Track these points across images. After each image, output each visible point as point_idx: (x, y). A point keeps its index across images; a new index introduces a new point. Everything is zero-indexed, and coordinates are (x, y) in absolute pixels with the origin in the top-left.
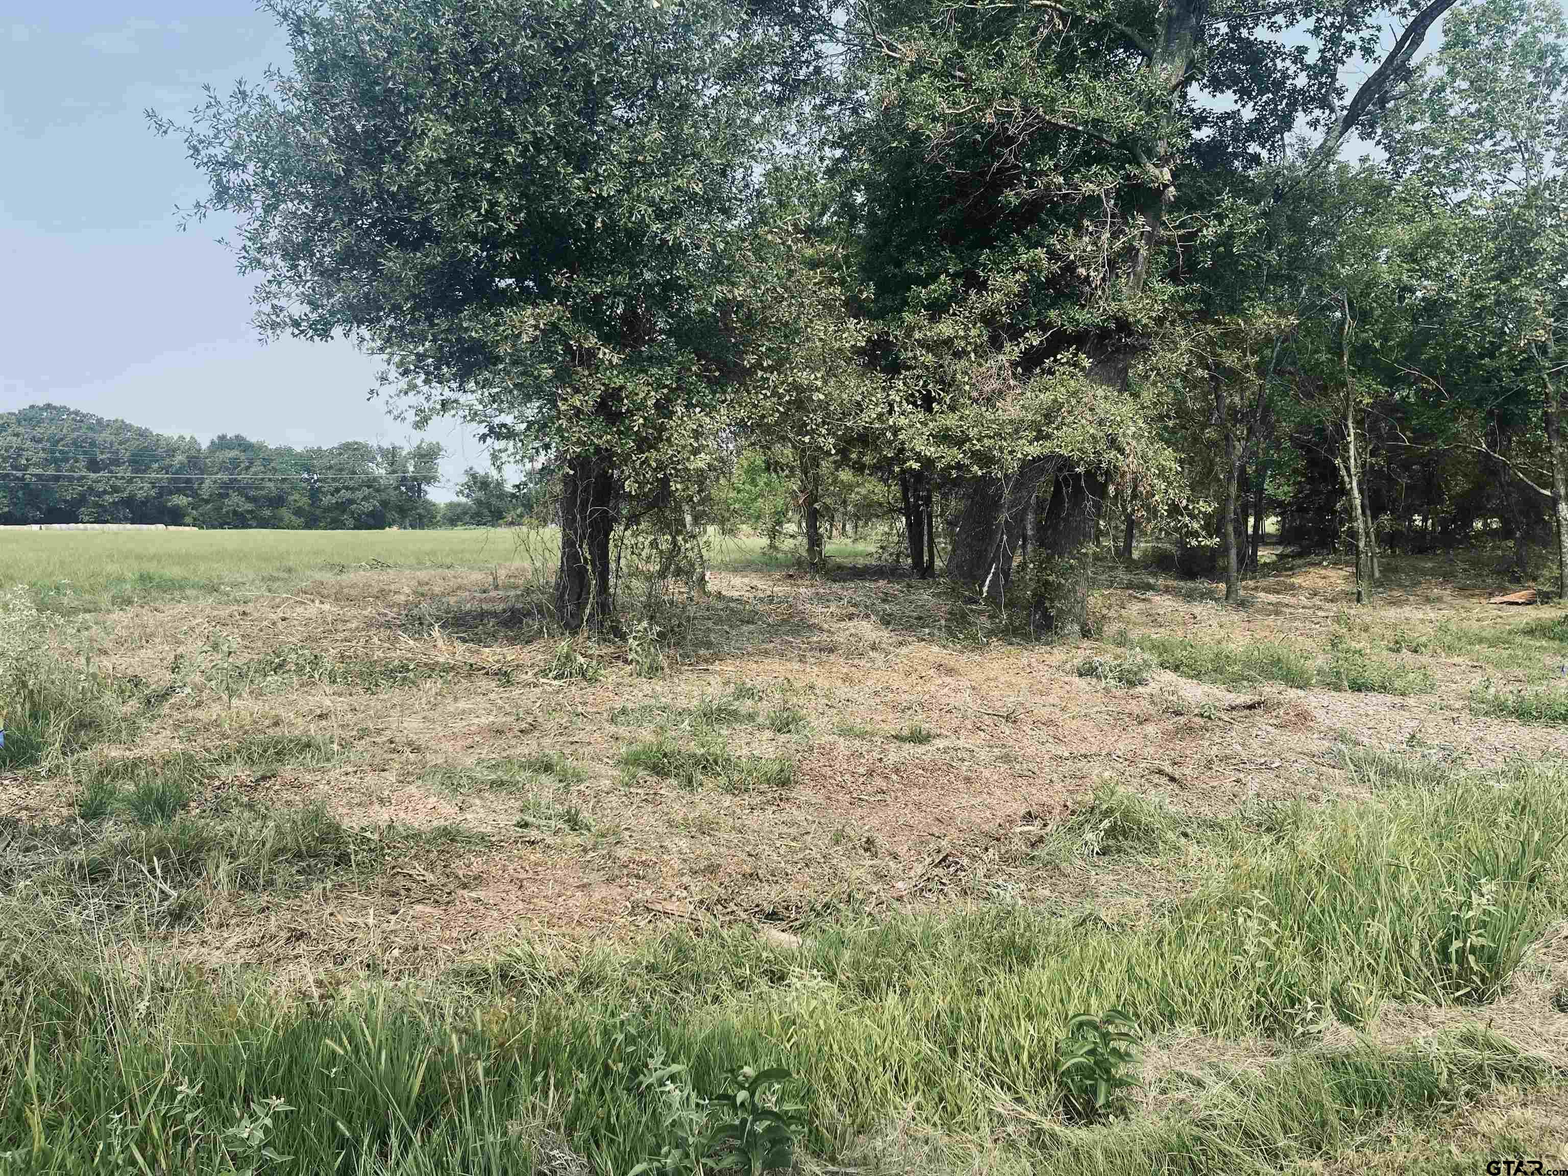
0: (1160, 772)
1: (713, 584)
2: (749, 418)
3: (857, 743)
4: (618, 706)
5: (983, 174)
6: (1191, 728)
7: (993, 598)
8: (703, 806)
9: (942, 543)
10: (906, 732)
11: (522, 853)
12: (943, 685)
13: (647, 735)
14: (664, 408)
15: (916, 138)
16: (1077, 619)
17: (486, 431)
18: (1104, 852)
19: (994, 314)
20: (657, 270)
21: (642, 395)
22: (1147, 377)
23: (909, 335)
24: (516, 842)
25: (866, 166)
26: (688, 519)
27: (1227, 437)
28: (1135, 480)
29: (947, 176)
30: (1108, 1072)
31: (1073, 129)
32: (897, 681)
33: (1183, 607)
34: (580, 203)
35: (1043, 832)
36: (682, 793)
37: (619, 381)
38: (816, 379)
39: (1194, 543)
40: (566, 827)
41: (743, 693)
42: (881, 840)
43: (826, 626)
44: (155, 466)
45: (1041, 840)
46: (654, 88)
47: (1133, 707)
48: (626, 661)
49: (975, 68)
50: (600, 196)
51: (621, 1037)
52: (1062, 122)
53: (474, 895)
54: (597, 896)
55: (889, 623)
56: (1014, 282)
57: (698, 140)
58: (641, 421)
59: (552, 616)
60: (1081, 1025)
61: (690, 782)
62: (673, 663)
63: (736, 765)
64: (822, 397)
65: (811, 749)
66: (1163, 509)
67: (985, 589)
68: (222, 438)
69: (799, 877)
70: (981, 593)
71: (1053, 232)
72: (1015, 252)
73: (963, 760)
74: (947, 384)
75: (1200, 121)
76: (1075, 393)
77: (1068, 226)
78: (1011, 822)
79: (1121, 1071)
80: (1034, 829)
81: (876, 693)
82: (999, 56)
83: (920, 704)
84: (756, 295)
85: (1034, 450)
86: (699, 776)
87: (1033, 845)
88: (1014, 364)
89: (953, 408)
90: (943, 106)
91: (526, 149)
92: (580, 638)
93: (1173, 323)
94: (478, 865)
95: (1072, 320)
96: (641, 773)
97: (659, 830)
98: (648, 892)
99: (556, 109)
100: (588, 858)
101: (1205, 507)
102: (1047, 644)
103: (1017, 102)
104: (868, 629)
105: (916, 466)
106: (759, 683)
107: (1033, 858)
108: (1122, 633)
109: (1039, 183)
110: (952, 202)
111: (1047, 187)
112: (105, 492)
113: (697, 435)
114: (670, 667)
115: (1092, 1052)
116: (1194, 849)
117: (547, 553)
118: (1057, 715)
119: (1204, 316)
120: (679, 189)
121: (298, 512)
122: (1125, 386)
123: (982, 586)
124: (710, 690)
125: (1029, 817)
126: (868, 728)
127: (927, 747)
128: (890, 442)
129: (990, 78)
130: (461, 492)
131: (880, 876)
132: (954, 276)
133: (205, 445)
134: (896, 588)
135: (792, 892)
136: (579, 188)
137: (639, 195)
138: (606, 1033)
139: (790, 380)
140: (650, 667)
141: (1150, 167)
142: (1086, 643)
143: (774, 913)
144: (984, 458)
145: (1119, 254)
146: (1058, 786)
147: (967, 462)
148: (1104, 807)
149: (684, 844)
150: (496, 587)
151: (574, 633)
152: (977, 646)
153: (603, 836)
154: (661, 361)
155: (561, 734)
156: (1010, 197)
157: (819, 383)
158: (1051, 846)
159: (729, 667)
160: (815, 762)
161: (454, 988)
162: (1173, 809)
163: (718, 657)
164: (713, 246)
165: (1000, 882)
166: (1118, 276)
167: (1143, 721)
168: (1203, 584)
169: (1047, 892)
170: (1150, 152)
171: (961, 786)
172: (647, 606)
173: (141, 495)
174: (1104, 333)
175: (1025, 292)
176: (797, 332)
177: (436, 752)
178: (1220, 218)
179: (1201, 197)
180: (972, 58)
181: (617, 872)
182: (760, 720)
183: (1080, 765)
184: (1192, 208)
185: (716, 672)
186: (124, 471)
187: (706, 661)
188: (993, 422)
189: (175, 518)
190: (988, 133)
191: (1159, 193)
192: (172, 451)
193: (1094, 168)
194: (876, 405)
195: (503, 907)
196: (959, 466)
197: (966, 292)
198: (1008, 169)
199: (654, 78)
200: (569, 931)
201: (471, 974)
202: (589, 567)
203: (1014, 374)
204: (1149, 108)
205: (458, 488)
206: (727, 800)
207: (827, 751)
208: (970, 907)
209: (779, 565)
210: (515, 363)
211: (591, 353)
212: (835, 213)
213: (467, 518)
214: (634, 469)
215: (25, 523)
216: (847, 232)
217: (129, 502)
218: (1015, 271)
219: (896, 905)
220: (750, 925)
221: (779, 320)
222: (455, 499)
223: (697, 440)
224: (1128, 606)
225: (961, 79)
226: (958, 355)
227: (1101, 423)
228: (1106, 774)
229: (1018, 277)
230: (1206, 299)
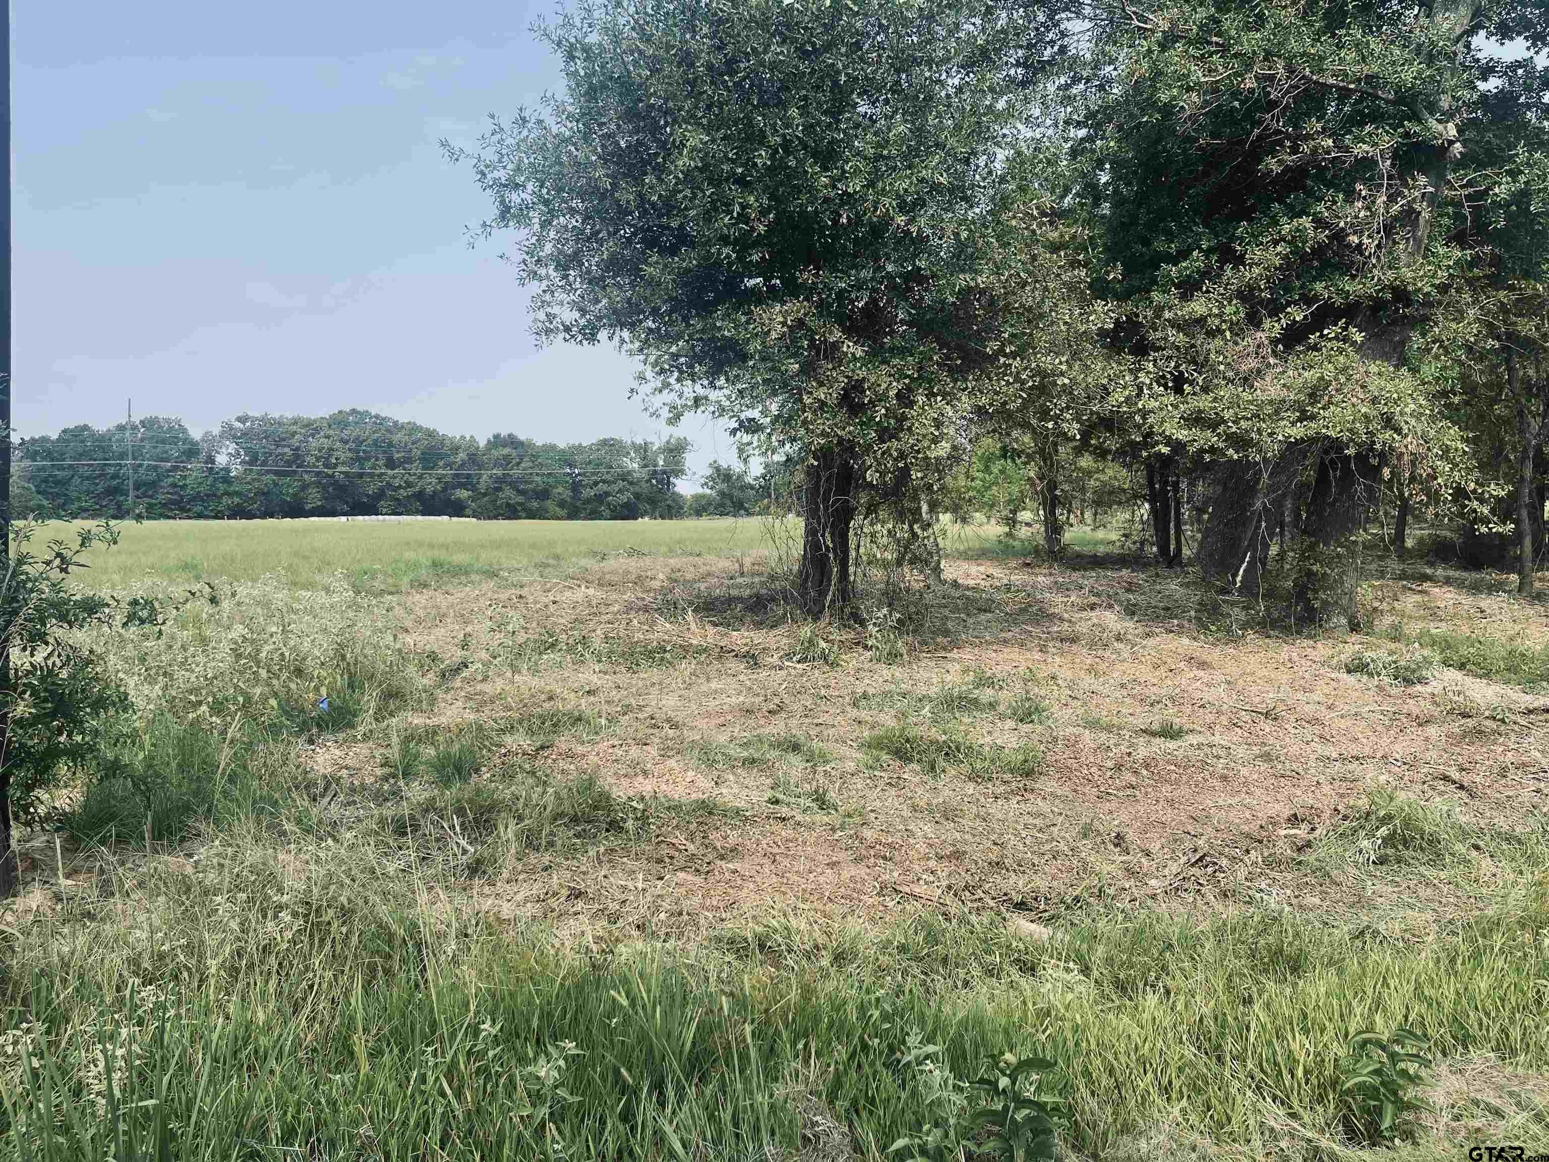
0: (1446, 778)
1: (951, 571)
2: (991, 405)
3: (1103, 736)
4: (860, 691)
5: (1242, 143)
6: (1480, 732)
7: (1248, 588)
8: (947, 792)
9: (1188, 530)
10: (1156, 727)
11: (774, 828)
12: (1196, 679)
13: (888, 720)
14: (905, 399)
15: (1168, 110)
16: (1344, 611)
17: (736, 425)
18: (1382, 861)
19: (1251, 289)
20: (899, 262)
21: (884, 386)
22: (1429, 351)
23: (1158, 315)
24: (768, 818)
25: (1112, 144)
26: (925, 508)
27: (1521, 413)
28: (1413, 463)
29: (1200, 148)
30: (1395, 1094)
31: (1344, 88)
32: (1145, 673)
33: (1467, 600)
34: (826, 200)
35: (1311, 837)
36: (925, 778)
37: (862, 374)
38: (1061, 363)
39: (1484, 530)
40: (814, 805)
41: (984, 681)
42: (1131, 835)
43: (1066, 616)
44: (441, 463)
45: (1309, 844)
46: (898, 83)
47: (1411, 706)
48: (866, 647)
49: (1233, 32)
50: (845, 193)
51: (876, 1014)
52: (1331, 81)
53: (730, 866)
54: (845, 875)
55: (1133, 613)
56: (1275, 255)
57: (942, 130)
58: (883, 411)
59: (795, 600)
60: (1365, 1042)
61: (933, 768)
62: (912, 650)
63: (979, 753)
64: (1067, 381)
65: (1055, 739)
66: (1447, 494)
67: (1239, 579)
68: (497, 437)
69: (1047, 868)
70: (1235, 583)
71: (1320, 199)
72: (1277, 223)
73: (1218, 757)
74: (1201, 364)
75: (1487, 71)
76: (1344, 370)
77: (1337, 191)
78: (1274, 824)
79: (1410, 1093)
80: (1301, 832)
81: (1123, 686)
82: (1260, 17)
83: (1171, 698)
84: (999, 280)
85: (1297, 432)
86: (941, 763)
87: (1299, 850)
88: (1274, 342)
89: (1205, 390)
90: (1198, 74)
91: (777, 152)
92: (822, 624)
93: (1458, 291)
94: (734, 837)
95: (1340, 292)
96: (885, 757)
97: (904, 813)
98: (896, 874)
99: (804, 111)
100: (836, 836)
101: (1497, 490)
102: (1310, 637)
103: (1280, 64)
104: (1112, 620)
105: (1165, 450)
106: (999, 671)
107: (1300, 863)
108: (1394, 627)
109: (1305, 148)
110: (1206, 174)
111: (1314, 151)
112: (400, 487)
113: (938, 424)
114: (909, 653)
115: (1377, 1072)
116: (1486, 865)
117: (791, 542)
118: (1323, 712)
119: (1495, 282)
120: (922, 180)
121: (562, 504)
122: (1402, 361)
123: (1235, 575)
124: (949, 678)
125: (1294, 820)
126: (1115, 721)
127: (1179, 743)
128: (1138, 426)
129: (1251, 42)
130: (706, 484)
131: (1130, 872)
132: (1208, 252)
133: (482, 444)
134: (1140, 577)
135: (1041, 883)
136: (826, 187)
137: (883, 189)
138: (862, 1009)
139: (1034, 365)
140: (890, 654)
141: (1432, 123)
142: (1355, 637)
143: (1023, 903)
144: (1240, 441)
145: (1395, 219)
146: (1326, 789)
147: (1221, 445)
148: (1382, 813)
149: (928, 829)
150: (742, 574)
151: (816, 619)
152: (1232, 639)
153: (849, 816)
154: (902, 352)
155: (806, 716)
156: (1272, 165)
157: (1064, 367)
158: (1322, 853)
159: (967, 655)
160: (1061, 754)
161: (716, 953)
162: (1463, 819)
163: (956, 645)
164: (956, 235)
165: (1263, 886)
166: (1395, 243)
167: (1423, 722)
168: (1492, 576)
169: (1317, 901)
170: (1432, 108)
171: (1217, 784)
172: (885, 593)
173: (429, 489)
174: (1378, 305)
175: (1287, 265)
176: (1041, 316)
177: (692, 728)
178: (1514, 174)
179: (1489, 152)
180: (1230, 22)
181: (864, 852)
182: (1001, 708)
183: (1350, 767)
184: (1481, 165)
185: (954, 660)
186: (416, 468)
187: (944, 649)
188: (1251, 402)
189: (457, 510)
190: (1247, 99)
191: (1443, 150)
192: (456, 449)
193: (1368, 128)
194: (1125, 388)
195: (758, 879)
196: (1212, 450)
197: (1221, 268)
198: (1270, 136)
199: (898, 71)
200: (821, 907)
201: (731, 941)
202: (831, 555)
203: (1273, 351)
204: (1430, 59)
205: (703, 481)
206: (970, 788)
207: (1072, 743)
208: (1231, 912)
209: (1015, 554)
210: (763, 359)
211: (836, 346)
212: (1078, 194)
213: (712, 509)
214: (875, 458)
215: (334, 514)
216: (1090, 213)
217: (419, 495)
218: (1276, 243)
219: (1149, 902)
220: (998, 914)
221: (1022, 305)
222: (700, 491)
223: (938, 428)
224: (1402, 598)
225: (1217, 44)
226: (1212, 334)
227: (1374, 401)
228: (1383, 779)
229: (1279, 249)
230: (1496, 261)
